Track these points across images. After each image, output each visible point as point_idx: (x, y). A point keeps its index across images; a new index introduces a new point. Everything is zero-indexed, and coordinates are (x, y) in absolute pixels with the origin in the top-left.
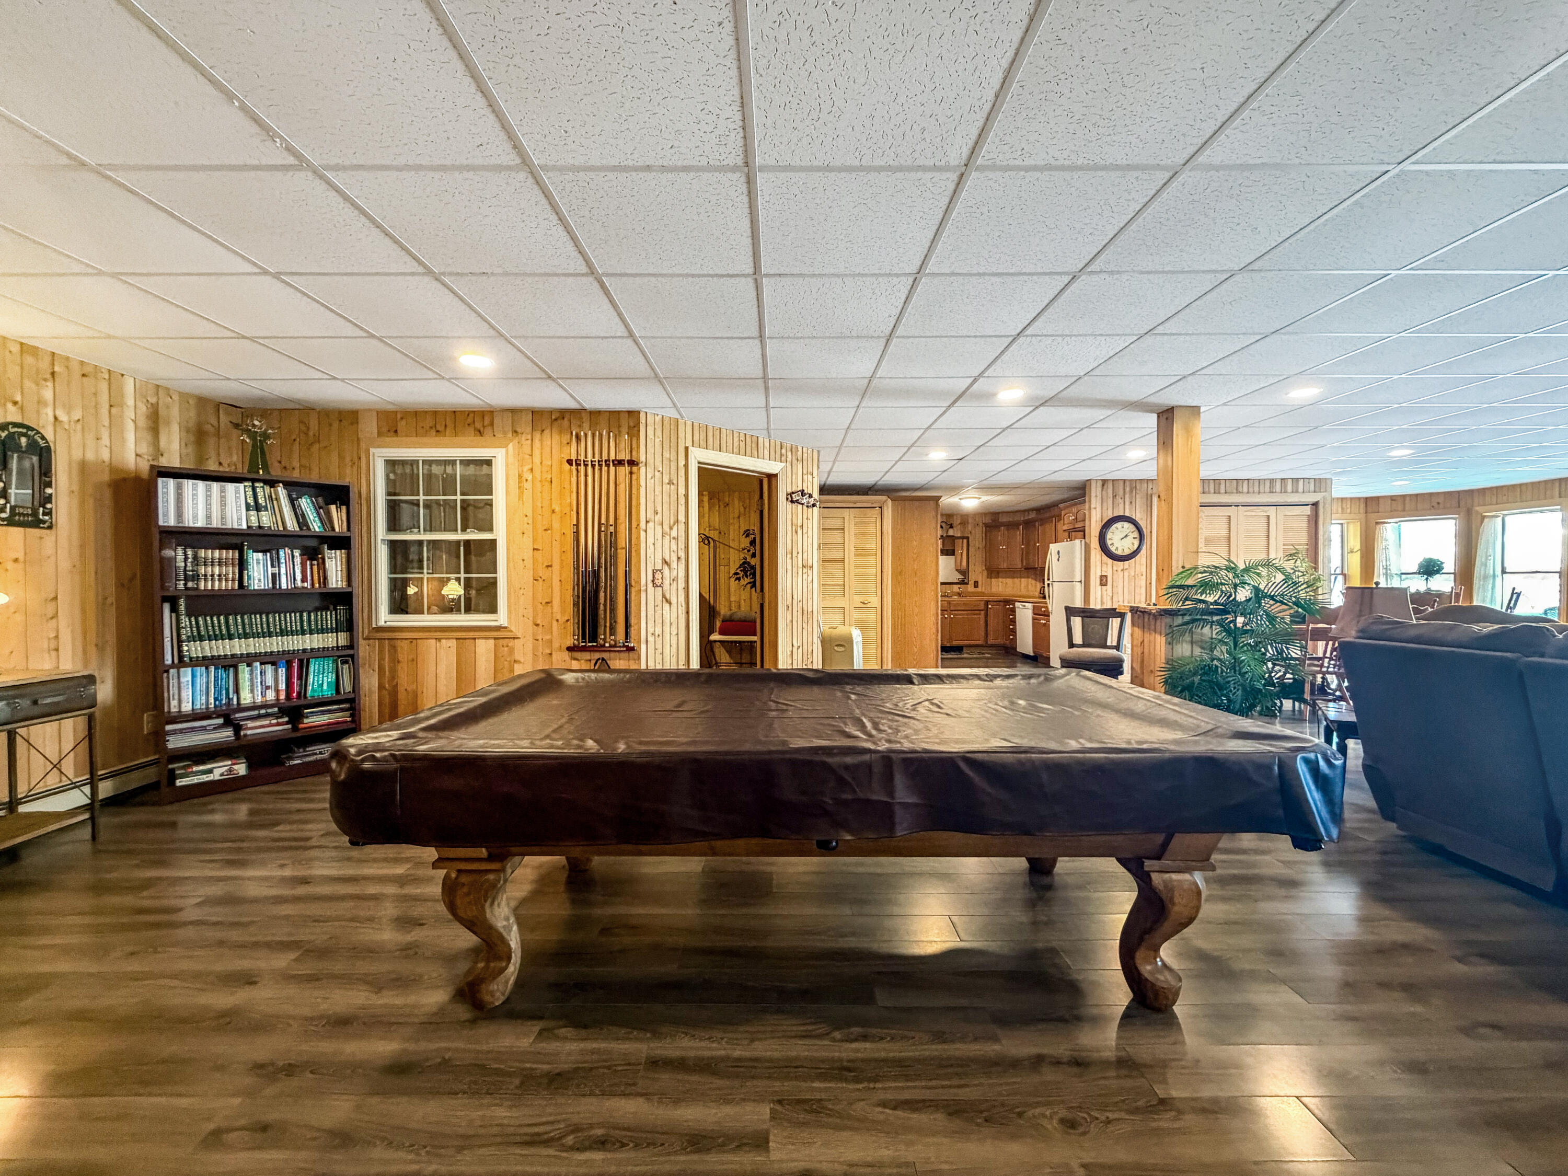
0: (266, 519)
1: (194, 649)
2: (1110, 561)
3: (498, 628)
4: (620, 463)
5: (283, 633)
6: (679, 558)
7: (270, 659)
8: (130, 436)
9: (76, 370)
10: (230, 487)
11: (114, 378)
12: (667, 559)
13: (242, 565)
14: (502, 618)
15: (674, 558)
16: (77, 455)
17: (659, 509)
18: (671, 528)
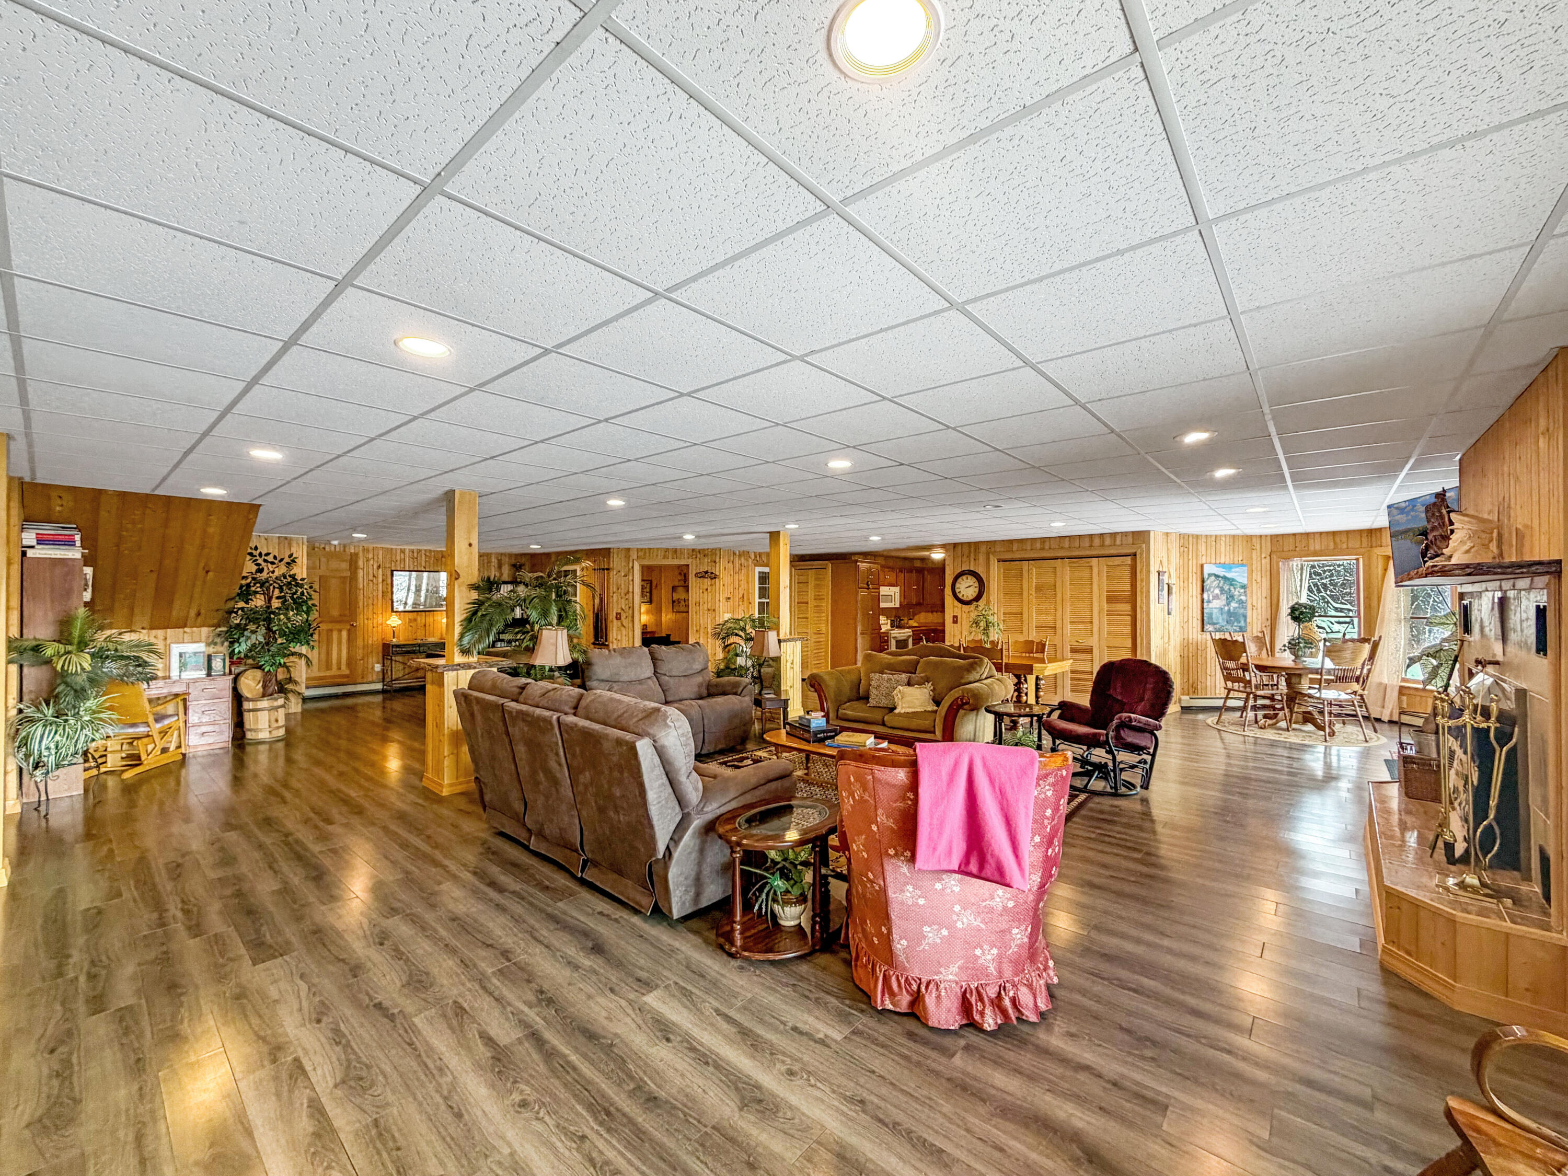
2: (960, 605)
4: (603, 569)
6: (629, 608)
12: (623, 608)
17: (619, 587)
18: (625, 595)
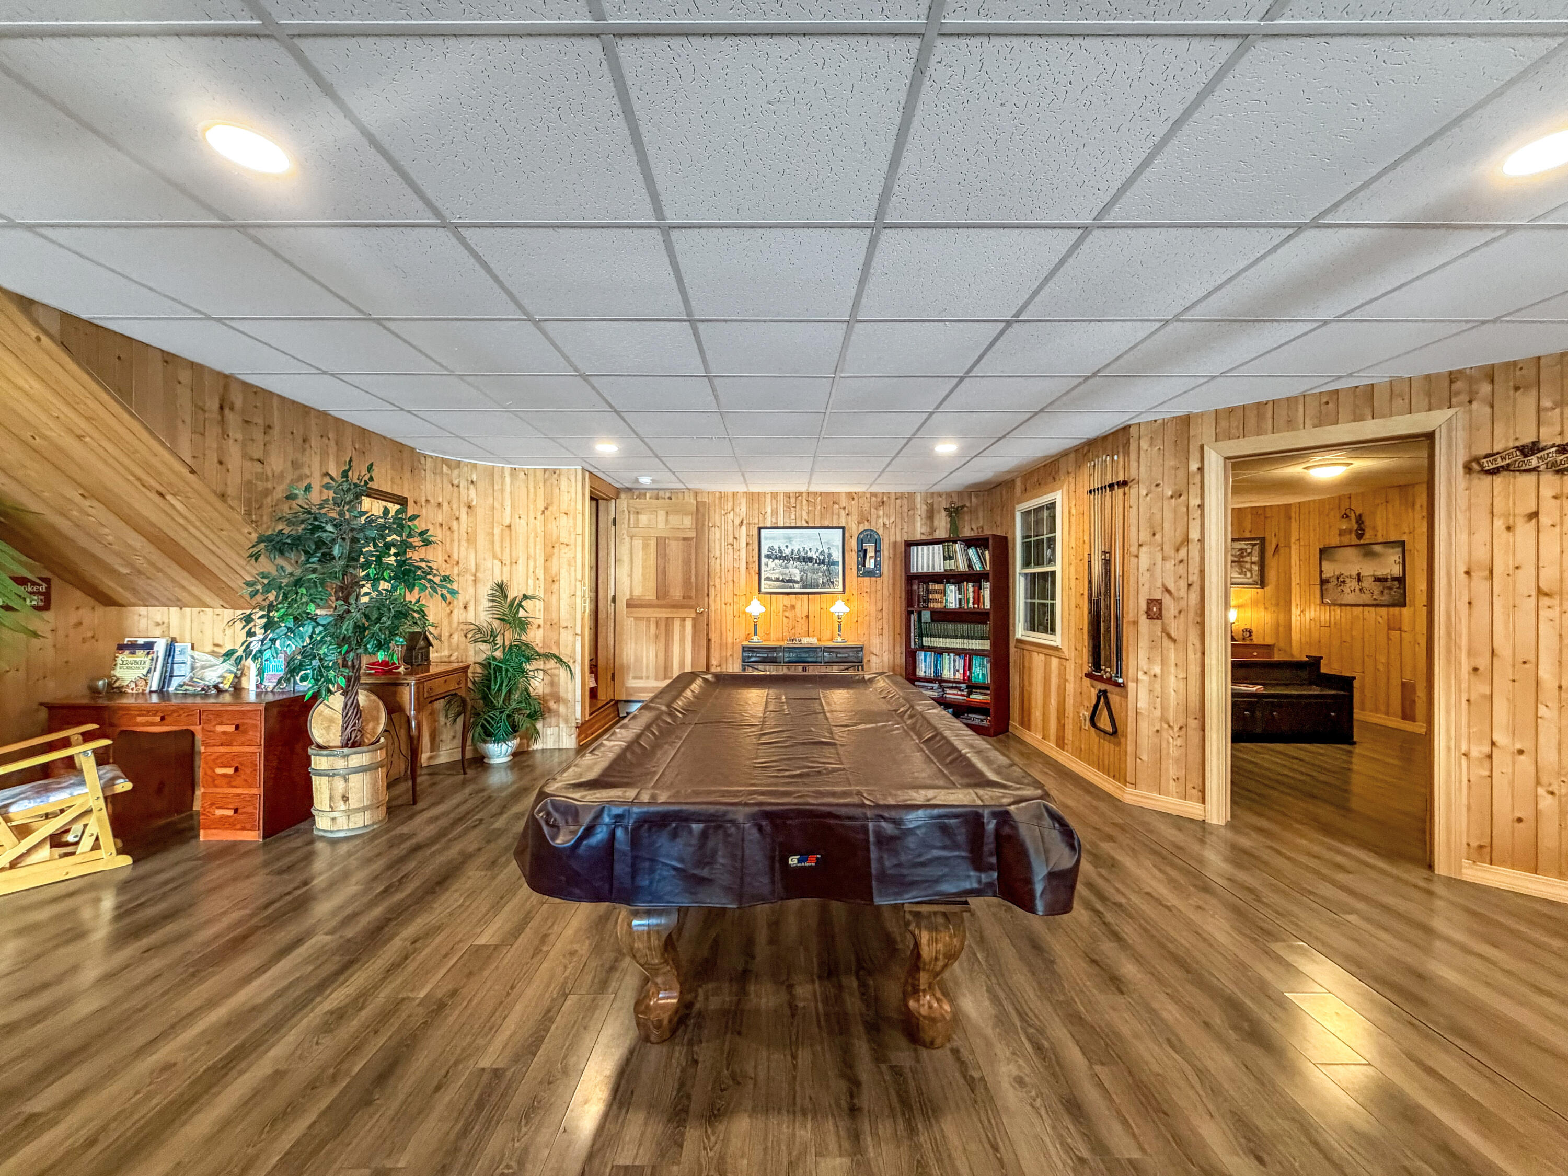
0: (951, 565)
1: (927, 641)
3: (1056, 649)
4: (1111, 486)
5: (962, 637)
6: (1190, 585)
7: (958, 652)
8: (918, 524)
9: (893, 497)
10: (936, 547)
11: (911, 496)
12: (1171, 587)
13: (944, 593)
14: (1055, 640)
15: (1183, 584)
16: (892, 539)
17: (1158, 529)
18: (1178, 550)
